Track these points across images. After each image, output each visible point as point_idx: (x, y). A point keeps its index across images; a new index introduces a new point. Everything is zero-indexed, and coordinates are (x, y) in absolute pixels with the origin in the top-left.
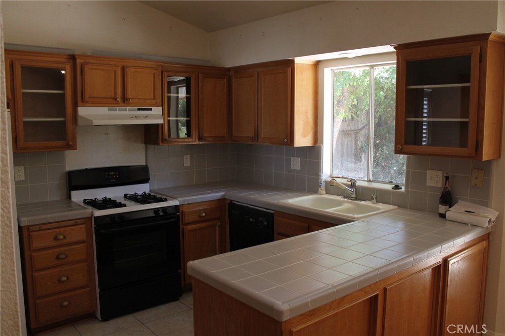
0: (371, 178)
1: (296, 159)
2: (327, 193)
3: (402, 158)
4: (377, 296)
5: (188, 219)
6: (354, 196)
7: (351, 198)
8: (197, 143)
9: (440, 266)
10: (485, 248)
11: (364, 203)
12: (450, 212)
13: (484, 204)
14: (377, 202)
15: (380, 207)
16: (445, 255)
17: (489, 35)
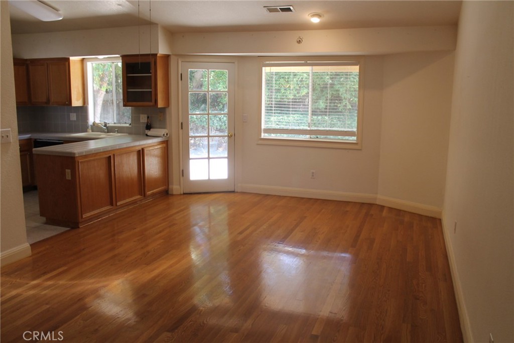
0: (115, 121)
1: (73, 114)
2: (92, 131)
3: (129, 108)
6: (106, 131)
7: (105, 132)
9: (140, 151)
10: (165, 147)
11: (111, 134)
12: (149, 133)
13: (164, 128)
14: (118, 133)
15: (119, 134)
16: (142, 147)
17: (157, 54)
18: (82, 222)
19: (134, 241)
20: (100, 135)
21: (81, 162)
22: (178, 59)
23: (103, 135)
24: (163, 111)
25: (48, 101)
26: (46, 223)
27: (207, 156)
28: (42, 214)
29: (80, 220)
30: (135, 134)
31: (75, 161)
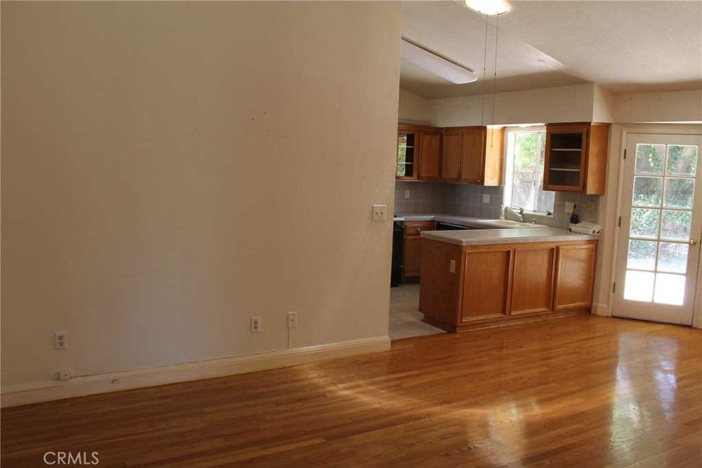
0: (536, 209)
1: (486, 195)
2: (506, 219)
3: (552, 193)
4: (509, 251)
5: (408, 231)
6: (522, 219)
7: (520, 221)
8: (417, 181)
9: (553, 249)
10: (592, 249)
11: (528, 224)
12: (574, 227)
13: (595, 222)
14: (535, 223)
15: (536, 226)
16: (558, 244)
17: (590, 123)
18: (461, 326)
19: (512, 362)
20: (513, 224)
21: (469, 253)
22: (622, 130)
23: (517, 225)
24: (595, 199)
25: (459, 178)
26: (424, 321)
27: (653, 269)
28: (421, 309)
29: (459, 324)
30: (557, 227)
31: (461, 252)
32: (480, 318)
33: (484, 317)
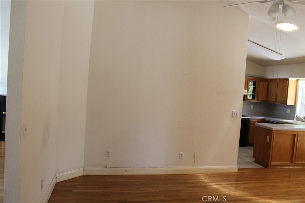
1: (288, 109)
2: (297, 120)
4: (295, 134)
5: (252, 123)
7: (303, 122)
8: (256, 101)
20: (300, 123)
21: (276, 134)
25: (276, 101)
26: (254, 162)
28: (253, 157)
29: (270, 164)
31: (272, 133)
32: (280, 163)
33: (282, 163)
